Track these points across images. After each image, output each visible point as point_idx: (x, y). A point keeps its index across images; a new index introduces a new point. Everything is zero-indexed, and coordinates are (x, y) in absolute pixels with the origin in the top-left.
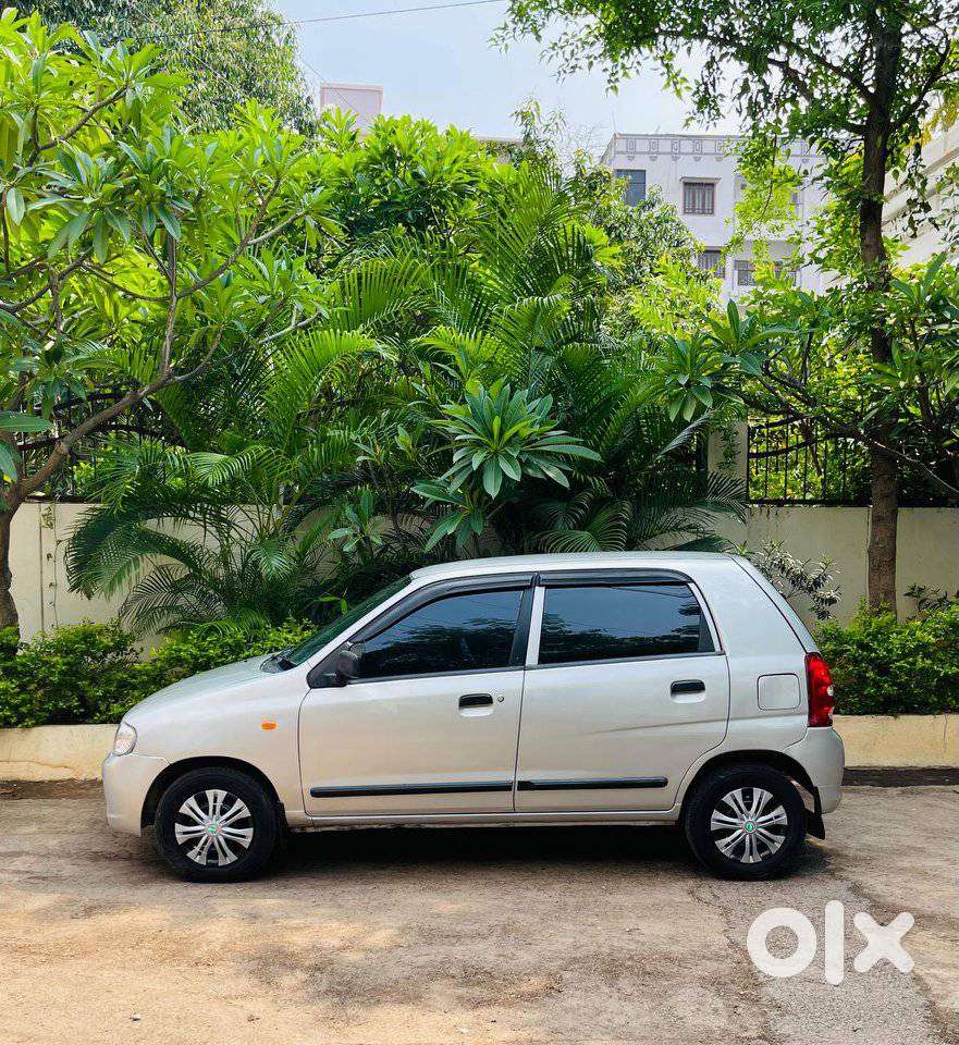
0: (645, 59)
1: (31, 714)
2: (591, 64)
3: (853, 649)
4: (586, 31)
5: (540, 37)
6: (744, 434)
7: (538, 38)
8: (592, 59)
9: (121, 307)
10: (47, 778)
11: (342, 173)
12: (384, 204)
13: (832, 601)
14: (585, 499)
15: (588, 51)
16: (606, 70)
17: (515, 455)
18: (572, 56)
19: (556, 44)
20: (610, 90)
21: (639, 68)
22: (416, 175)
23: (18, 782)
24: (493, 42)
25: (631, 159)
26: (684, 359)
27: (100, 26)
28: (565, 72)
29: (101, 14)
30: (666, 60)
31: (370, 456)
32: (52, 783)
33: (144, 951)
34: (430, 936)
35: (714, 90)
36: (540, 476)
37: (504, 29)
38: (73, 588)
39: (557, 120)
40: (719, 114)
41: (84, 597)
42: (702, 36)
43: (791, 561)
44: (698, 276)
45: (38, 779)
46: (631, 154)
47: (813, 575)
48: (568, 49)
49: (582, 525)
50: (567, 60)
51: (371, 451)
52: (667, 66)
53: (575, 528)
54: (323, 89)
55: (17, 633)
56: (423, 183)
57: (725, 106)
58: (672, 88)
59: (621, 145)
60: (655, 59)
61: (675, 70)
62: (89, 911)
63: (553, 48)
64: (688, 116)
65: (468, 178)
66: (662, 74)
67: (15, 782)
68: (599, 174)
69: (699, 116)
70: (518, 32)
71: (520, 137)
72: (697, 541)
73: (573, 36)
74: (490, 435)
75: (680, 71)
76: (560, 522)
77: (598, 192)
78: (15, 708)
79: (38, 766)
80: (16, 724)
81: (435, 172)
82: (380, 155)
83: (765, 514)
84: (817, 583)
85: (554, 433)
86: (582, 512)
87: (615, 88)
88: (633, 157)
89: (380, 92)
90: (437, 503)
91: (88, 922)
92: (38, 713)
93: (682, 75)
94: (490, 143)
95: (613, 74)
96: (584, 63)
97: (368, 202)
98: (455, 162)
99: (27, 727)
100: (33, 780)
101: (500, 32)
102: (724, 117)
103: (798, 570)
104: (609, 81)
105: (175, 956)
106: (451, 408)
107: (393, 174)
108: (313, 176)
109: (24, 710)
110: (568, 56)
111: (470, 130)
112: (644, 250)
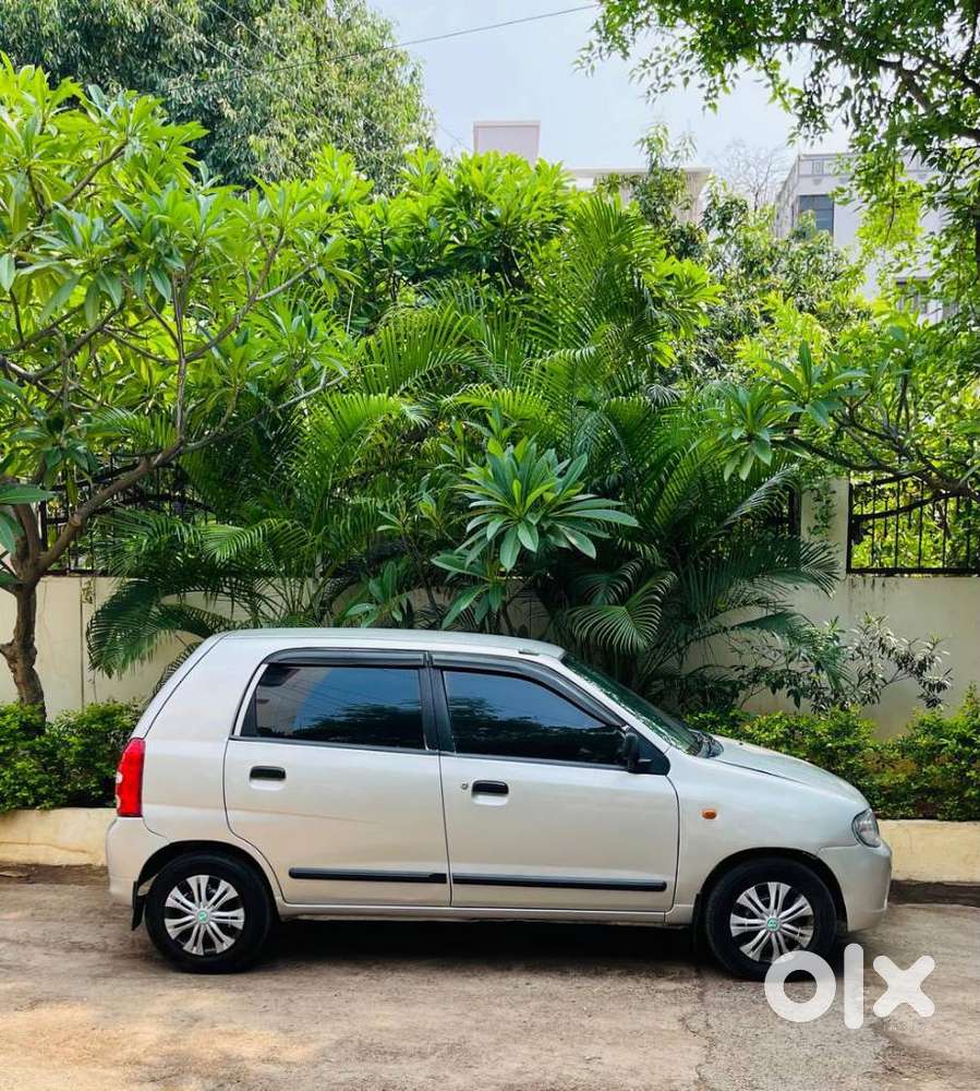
0: (743, 70)
1: (49, 796)
2: (687, 80)
3: (951, 743)
4: (681, 43)
5: (628, 54)
6: (844, 493)
7: (626, 54)
8: (688, 75)
9: (154, 372)
10: (64, 863)
11: (415, 218)
12: (459, 250)
13: (941, 687)
14: (630, 570)
15: (683, 66)
16: (702, 86)
17: (534, 523)
18: (666, 73)
19: (646, 61)
20: (707, 109)
21: (735, 81)
22: (489, 217)
23: (37, 866)
24: (578, 65)
25: (817, 182)
26: (744, 411)
27: (211, 79)
28: (656, 91)
29: (214, 66)
30: (771, 69)
31: (395, 524)
32: (69, 868)
33: (67, 1049)
34: (367, 1051)
35: (820, 100)
36: (564, 545)
37: (590, 49)
38: (94, 666)
39: (688, 145)
40: (825, 127)
41: (106, 676)
42: (802, 38)
43: (893, 640)
44: (859, 313)
45: (56, 863)
46: (818, 177)
47: (919, 657)
48: (661, 66)
49: (622, 600)
50: (658, 78)
51: (394, 519)
52: (771, 76)
53: (616, 604)
54: (477, 128)
55: (43, 710)
56: (497, 225)
57: (833, 117)
58: (779, 100)
59: (806, 168)
60: (759, 69)
61: (782, 81)
62: (35, 1003)
63: (644, 66)
64: (792, 131)
65: (552, 216)
66: (767, 86)
67: (31, 865)
68: (735, 202)
69: (804, 130)
70: (604, 51)
71: (646, 167)
72: (767, 618)
73: (667, 50)
74: (511, 500)
75: (787, 81)
76: (600, 596)
77: (732, 223)
78: (33, 789)
79: (56, 850)
80: (33, 807)
81: (509, 213)
82: (455, 197)
83: (869, 585)
84: (922, 666)
85: (581, 497)
86: (624, 584)
87: (714, 106)
88: (820, 181)
89: (537, 127)
90: (459, 575)
91: (30, 1014)
92: (58, 795)
93: (790, 85)
94: (612, 175)
95: (710, 90)
96: (678, 80)
97: (442, 247)
98: (536, 199)
99: (45, 808)
100: (51, 863)
101: (585, 53)
102: (831, 130)
103: (902, 650)
104: (707, 98)
105: (95, 1057)
106: (474, 472)
107: (468, 216)
108: (380, 223)
109: (42, 790)
110: (661, 72)
111: (560, 164)
112: (793, 285)
